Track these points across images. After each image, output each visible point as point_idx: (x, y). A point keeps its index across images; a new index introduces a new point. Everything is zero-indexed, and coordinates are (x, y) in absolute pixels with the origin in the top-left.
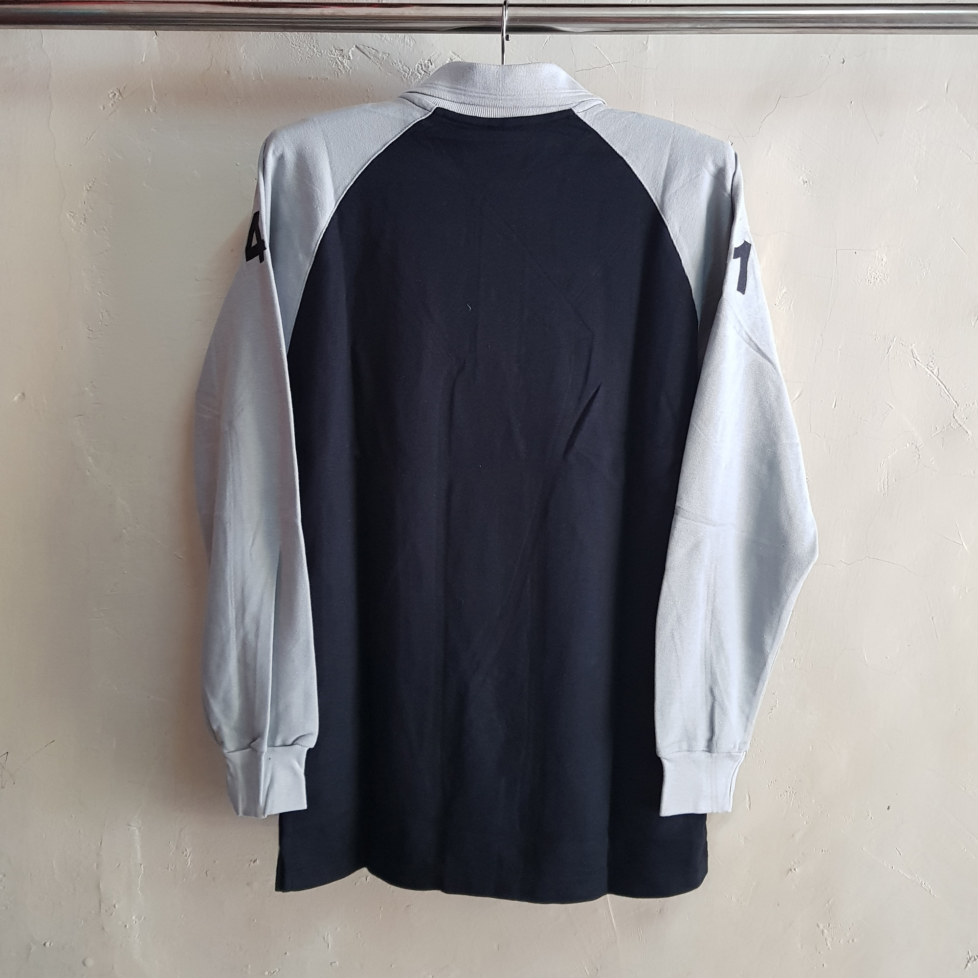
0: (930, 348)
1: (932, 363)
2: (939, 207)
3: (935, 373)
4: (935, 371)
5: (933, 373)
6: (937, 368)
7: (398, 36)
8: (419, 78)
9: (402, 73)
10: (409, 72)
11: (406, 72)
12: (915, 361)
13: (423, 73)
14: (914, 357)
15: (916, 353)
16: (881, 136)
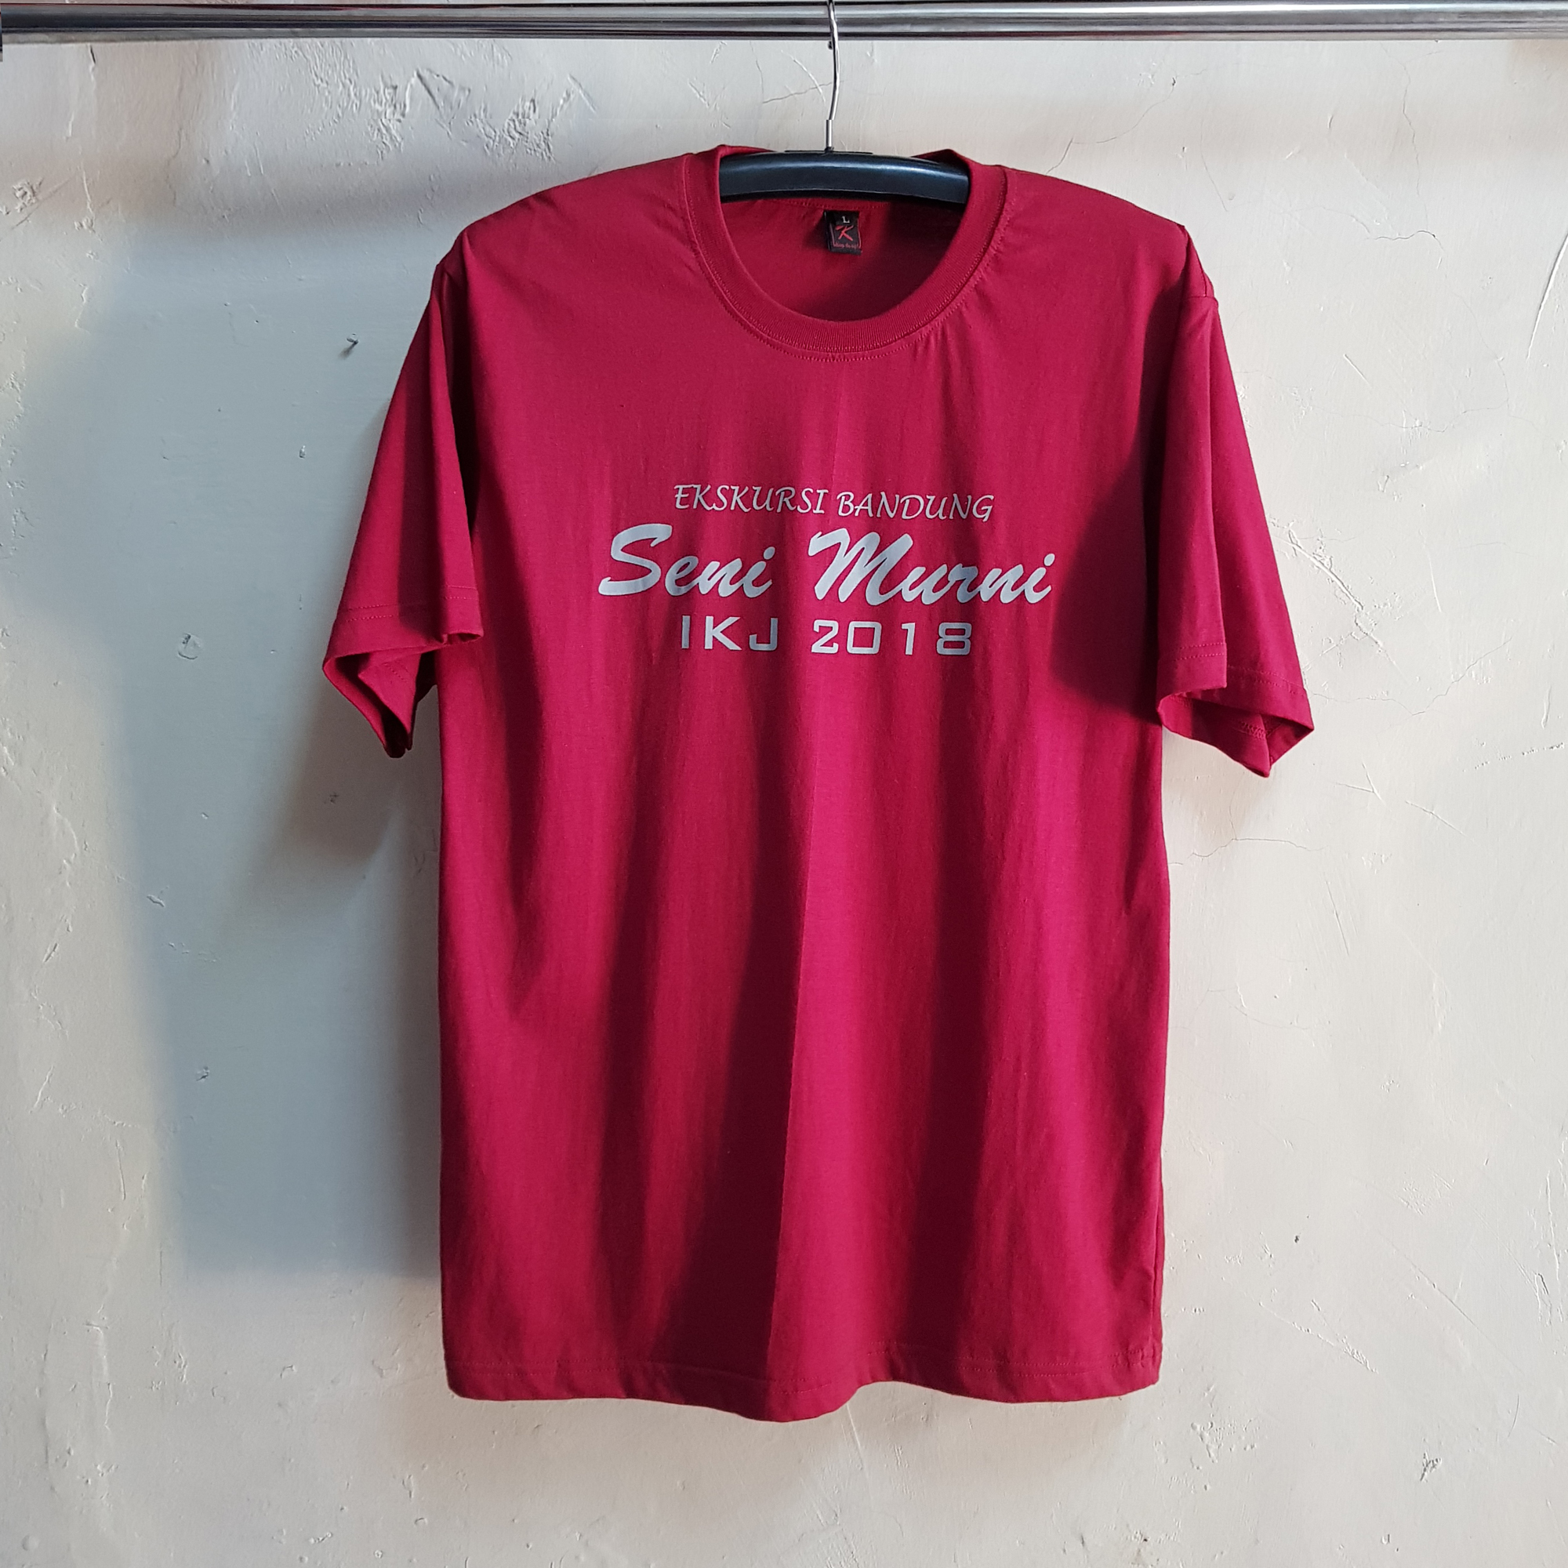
0: (1317, 528)
1: (1321, 550)
2: (1322, 309)
3: (1326, 565)
4: (1326, 562)
5: (1323, 564)
6: (1329, 557)
8: (512, 145)
9: (484, 139)
10: (495, 136)
11: (491, 138)
12: (1295, 550)
13: (517, 136)
14: (1292, 542)
15: (1297, 539)
16: (1231, 199)
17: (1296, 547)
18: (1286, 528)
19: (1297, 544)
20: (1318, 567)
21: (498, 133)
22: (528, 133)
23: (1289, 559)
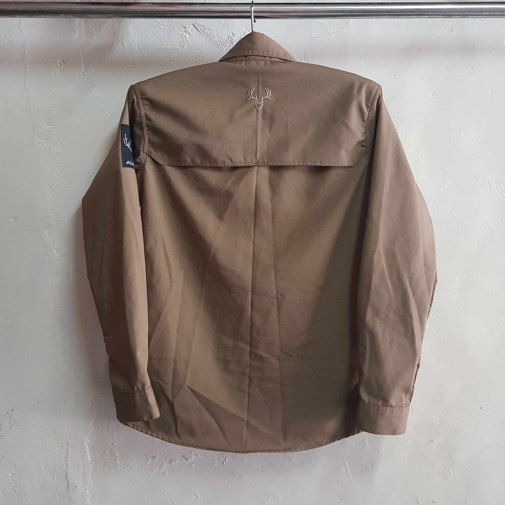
0: (498, 180)
1: (499, 187)
2: (501, 107)
3: (500, 192)
6: (501, 189)
8: (227, 46)
9: (218, 43)
10: (222, 42)
11: (220, 42)
12: (490, 187)
13: (229, 42)
14: (490, 184)
15: (491, 182)
16: (472, 69)
17: (491, 186)
18: (488, 179)
19: (491, 185)
20: (498, 193)
21: (223, 41)
22: (233, 41)
23: (488, 190)
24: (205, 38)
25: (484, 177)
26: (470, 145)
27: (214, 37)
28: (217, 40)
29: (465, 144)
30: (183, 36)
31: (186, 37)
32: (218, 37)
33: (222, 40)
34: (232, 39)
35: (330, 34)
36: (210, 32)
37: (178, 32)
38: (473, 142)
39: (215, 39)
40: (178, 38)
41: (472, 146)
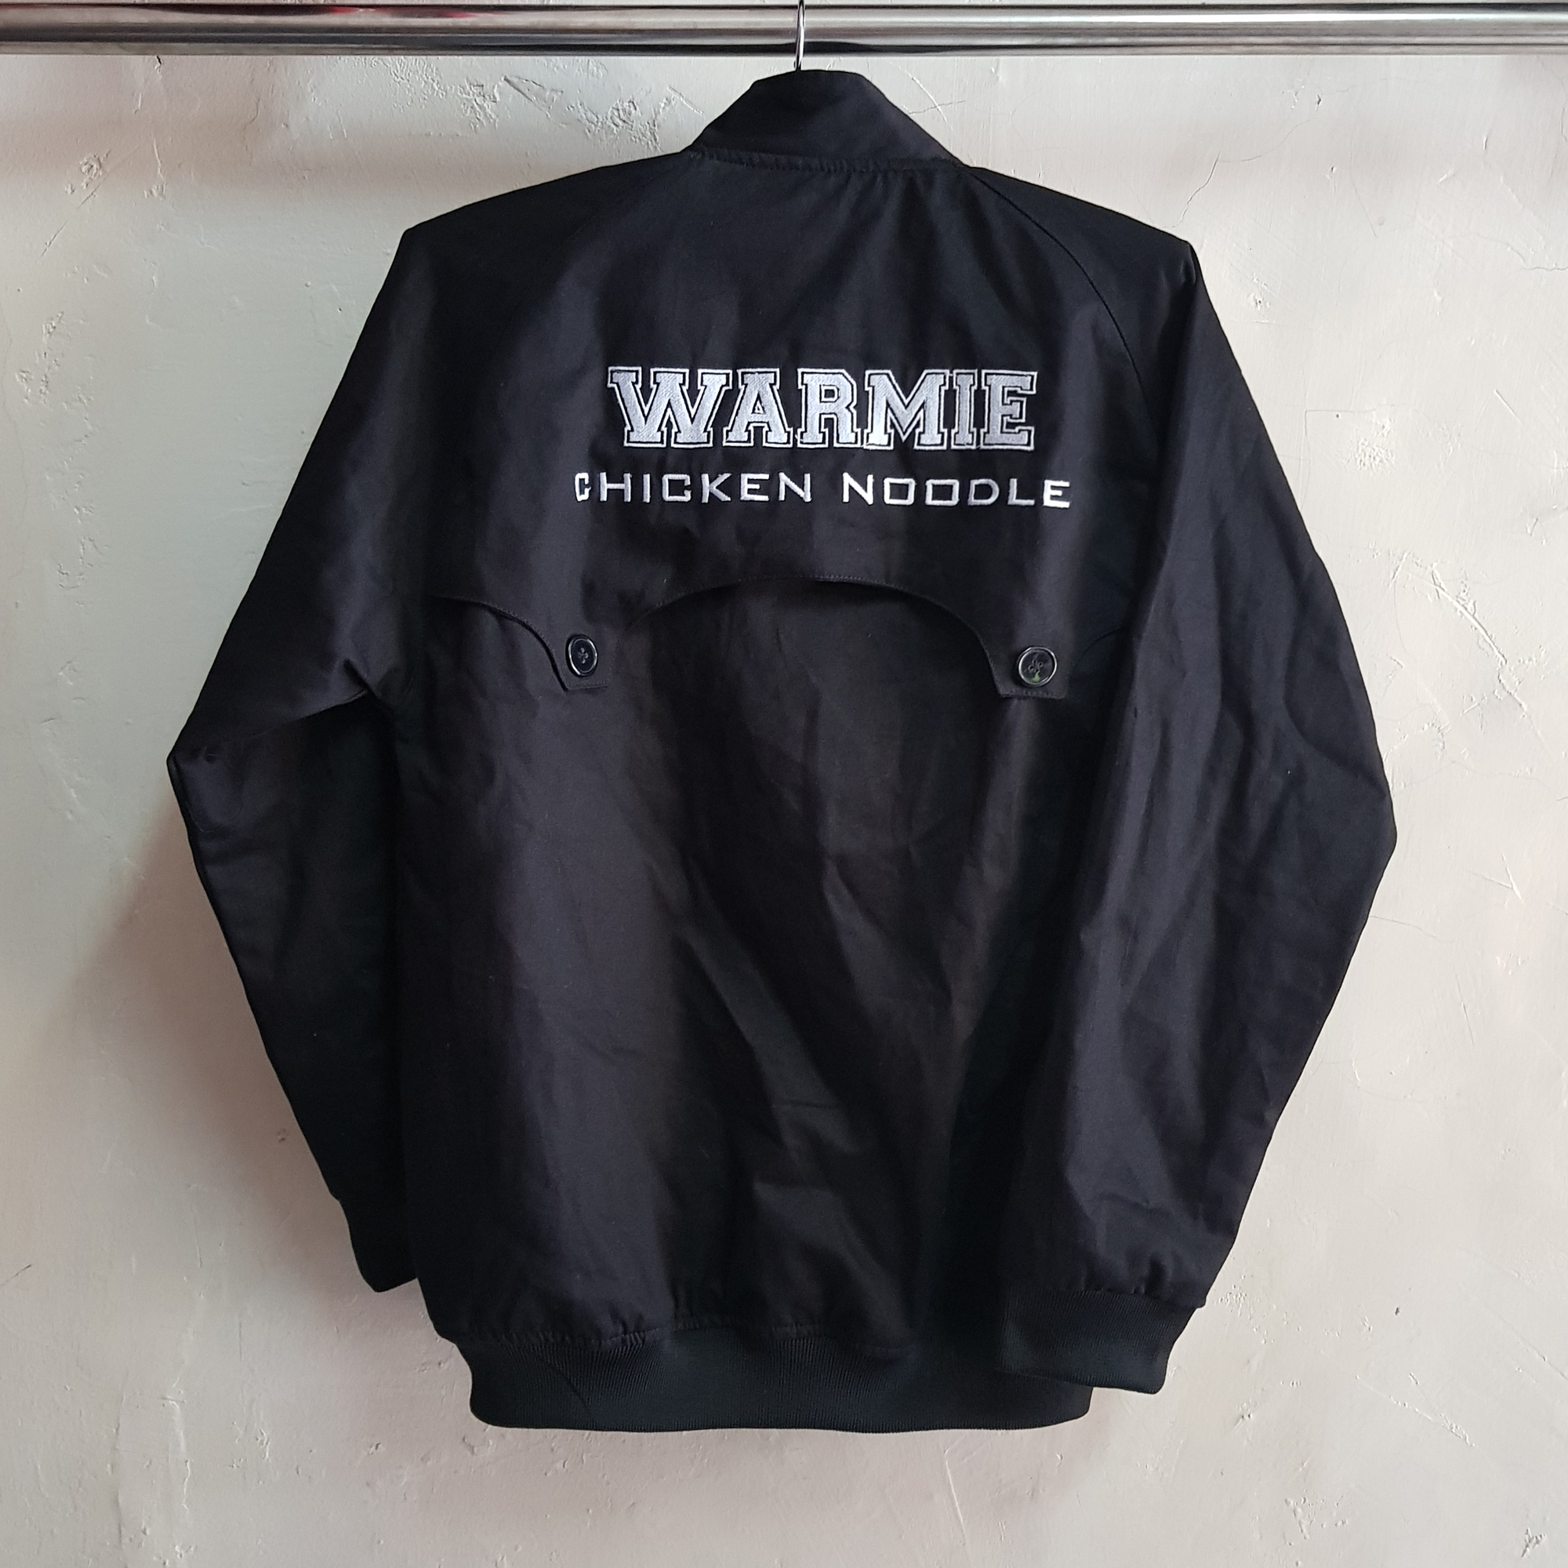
0: (1462, 569)
1: (1465, 593)
3: (1469, 609)
4: (1470, 606)
5: (1466, 609)
6: (1472, 602)
7: (578, 60)
8: (614, 132)
9: (585, 123)
11: (593, 124)
12: (1437, 591)
13: (621, 123)
14: (1435, 584)
15: (1440, 580)
16: (1381, 224)
17: (1438, 588)
18: (1429, 567)
19: (1440, 586)
20: (1461, 612)
23: (1431, 601)
24: (543, 108)
25: (1419, 562)
26: (1374, 458)
27: (571, 109)
28: (581, 116)
29: (1357, 456)
30: (476, 105)
31: (485, 108)
32: (586, 108)
33: (597, 118)
34: (630, 114)
35: (936, 107)
36: (560, 97)
37: (458, 96)
38: (1383, 451)
39: (577, 111)
40: (458, 109)
41: (1380, 461)
